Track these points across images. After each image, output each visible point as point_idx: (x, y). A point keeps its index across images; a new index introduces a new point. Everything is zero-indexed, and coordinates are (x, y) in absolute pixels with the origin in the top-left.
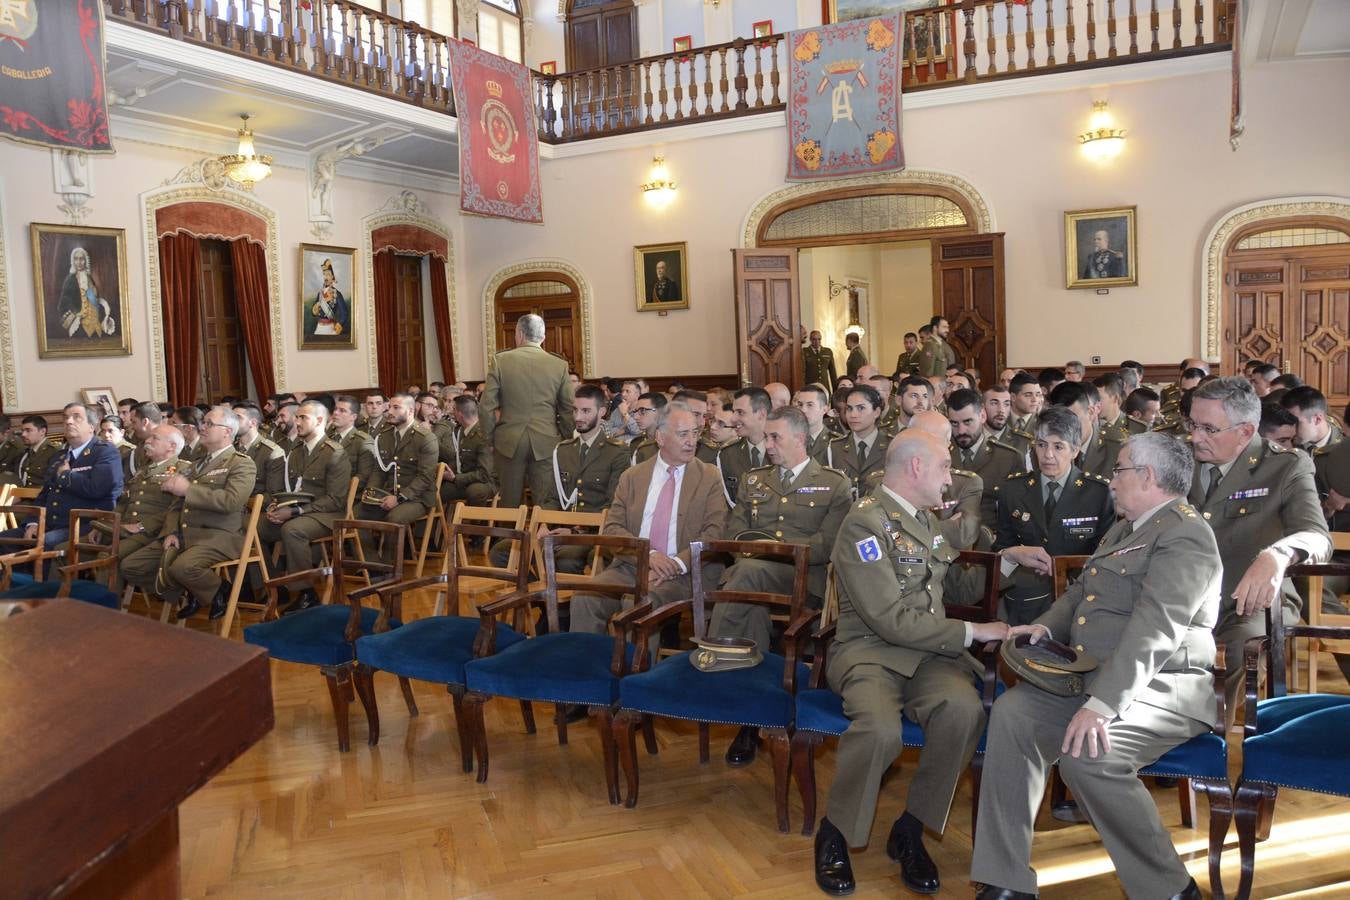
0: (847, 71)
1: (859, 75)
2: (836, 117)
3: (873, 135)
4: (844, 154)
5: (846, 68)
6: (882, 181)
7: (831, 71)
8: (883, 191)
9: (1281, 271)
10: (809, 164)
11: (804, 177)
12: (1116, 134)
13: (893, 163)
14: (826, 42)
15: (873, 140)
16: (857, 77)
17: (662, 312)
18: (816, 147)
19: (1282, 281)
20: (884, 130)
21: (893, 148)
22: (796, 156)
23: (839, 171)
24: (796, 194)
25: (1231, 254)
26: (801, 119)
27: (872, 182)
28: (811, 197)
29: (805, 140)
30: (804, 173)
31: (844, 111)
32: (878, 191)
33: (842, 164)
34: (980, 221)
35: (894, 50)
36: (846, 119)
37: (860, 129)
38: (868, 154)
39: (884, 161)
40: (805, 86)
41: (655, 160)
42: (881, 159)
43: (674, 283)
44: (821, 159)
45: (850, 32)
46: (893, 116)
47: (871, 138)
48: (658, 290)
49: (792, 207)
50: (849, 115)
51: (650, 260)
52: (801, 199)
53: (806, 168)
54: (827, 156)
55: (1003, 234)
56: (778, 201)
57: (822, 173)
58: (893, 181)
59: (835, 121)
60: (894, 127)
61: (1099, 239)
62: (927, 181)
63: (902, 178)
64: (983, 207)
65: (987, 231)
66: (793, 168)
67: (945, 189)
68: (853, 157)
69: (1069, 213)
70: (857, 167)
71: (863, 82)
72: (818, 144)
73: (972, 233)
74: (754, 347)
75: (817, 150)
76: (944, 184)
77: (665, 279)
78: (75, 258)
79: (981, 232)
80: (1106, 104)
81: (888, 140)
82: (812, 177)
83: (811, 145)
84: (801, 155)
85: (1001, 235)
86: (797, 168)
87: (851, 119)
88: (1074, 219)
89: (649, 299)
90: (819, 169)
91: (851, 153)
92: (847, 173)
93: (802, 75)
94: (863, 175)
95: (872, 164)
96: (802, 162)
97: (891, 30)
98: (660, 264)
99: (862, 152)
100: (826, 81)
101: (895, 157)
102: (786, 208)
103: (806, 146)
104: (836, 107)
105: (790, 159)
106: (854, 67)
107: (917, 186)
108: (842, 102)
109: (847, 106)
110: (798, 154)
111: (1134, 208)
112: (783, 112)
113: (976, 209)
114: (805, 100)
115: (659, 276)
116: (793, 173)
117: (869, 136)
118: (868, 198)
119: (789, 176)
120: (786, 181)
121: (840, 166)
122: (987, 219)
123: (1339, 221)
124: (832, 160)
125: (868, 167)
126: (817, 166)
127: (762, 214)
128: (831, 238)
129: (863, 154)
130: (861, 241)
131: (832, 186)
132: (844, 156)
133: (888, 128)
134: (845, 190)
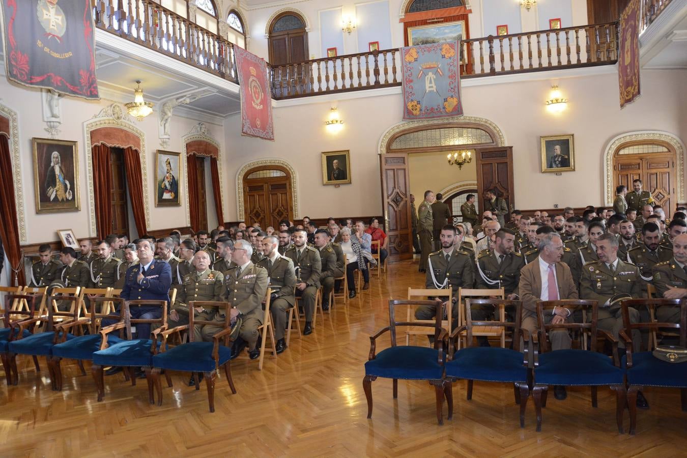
0: (432, 68)
1: (439, 70)
2: (428, 90)
5: (432, 66)
6: (451, 121)
7: (424, 67)
8: (451, 126)
9: (639, 164)
10: (414, 112)
11: (411, 119)
12: (563, 101)
13: (457, 112)
14: (421, 54)
16: (437, 70)
17: (337, 186)
18: (418, 104)
19: (639, 168)
20: (452, 97)
21: (457, 105)
22: (407, 108)
23: (430, 116)
24: (407, 127)
25: (616, 156)
26: (410, 90)
27: (446, 121)
28: (414, 128)
29: (412, 101)
30: (412, 117)
31: (432, 87)
32: (448, 126)
34: (499, 141)
35: (456, 58)
36: (433, 90)
37: (440, 96)
38: (444, 108)
39: (453, 111)
40: (411, 74)
41: (332, 109)
42: (451, 110)
43: (343, 171)
44: (421, 110)
45: (433, 49)
46: (456, 90)
47: (446, 100)
48: (334, 174)
49: (404, 133)
50: (434, 89)
51: (330, 159)
52: (409, 129)
53: (413, 114)
54: (423, 108)
56: (397, 130)
57: (421, 116)
58: (456, 121)
59: (427, 91)
60: (457, 95)
61: (556, 150)
62: (473, 121)
63: (461, 120)
64: (501, 134)
65: (503, 145)
66: (406, 114)
67: (482, 125)
68: (437, 109)
69: (542, 137)
70: (439, 114)
71: (441, 73)
72: (419, 103)
73: (495, 147)
74: (391, 203)
75: (418, 106)
76: (482, 123)
77: (338, 169)
78: (54, 157)
79: (500, 146)
80: (557, 87)
81: (454, 102)
82: (416, 119)
83: (415, 103)
84: (410, 108)
85: (511, 148)
86: (408, 114)
87: (435, 91)
88: (544, 140)
89: (329, 179)
90: (420, 115)
91: (435, 107)
92: (433, 117)
93: (409, 69)
94: (440, 118)
95: (446, 113)
96: (410, 111)
97: (454, 49)
98: (335, 161)
100: (422, 72)
101: (458, 110)
102: (402, 133)
103: (413, 103)
104: (427, 85)
105: (404, 110)
106: (436, 66)
107: (468, 124)
108: (431, 82)
109: (433, 84)
110: (409, 107)
111: (573, 135)
112: (400, 87)
113: (497, 135)
114: (411, 81)
115: (335, 167)
116: (406, 117)
117: (444, 99)
118: (443, 129)
119: (404, 118)
120: (403, 121)
121: (430, 113)
122: (503, 139)
123: (663, 142)
124: (426, 111)
125: (444, 114)
126: (418, 113)
127: (389, 136)
128: (425, 149)
129: (441, 108)
130: (440, 150)
131: (426, 123)
132: (432, 109)
133: (454, 96)
134: (432, 125)
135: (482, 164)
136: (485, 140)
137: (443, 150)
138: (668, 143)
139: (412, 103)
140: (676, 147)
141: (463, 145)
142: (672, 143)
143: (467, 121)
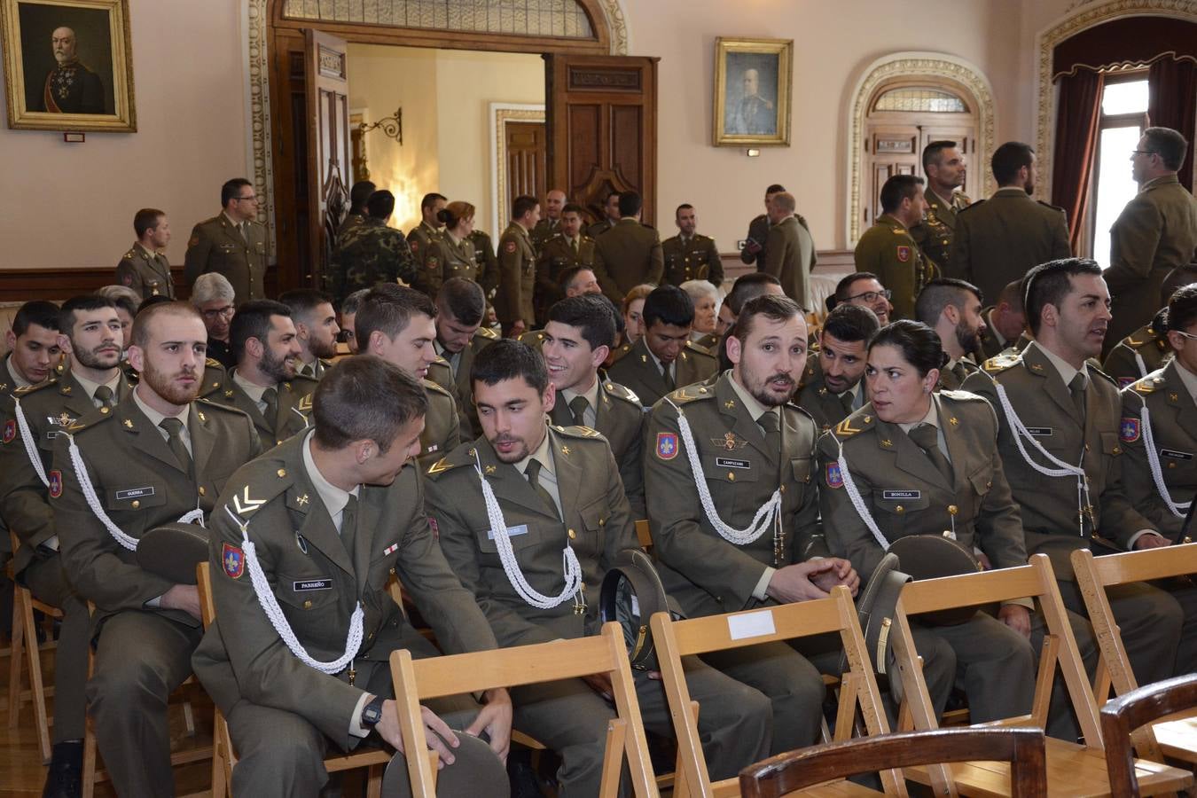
9: (914, 140)
19: (914, 151)
25: (871, 114)
34: (613, 35)
43: (94, 75)
48: (56, 86)
55: (659, 59)
61: (750, 80)
64: (619, 15)
65: (623, 52)
73: (601, 53)
77: (72, 64)
79: (614, 52)
85: (653, 62)
113: (609, 17)
115: (59, 57)
122: (623, 33)
123: (958, 85)
128: (401, 32)
130: (446, 43)
135: (571, 105)
136: (575, 26)
137: (459, 45)
138: (966, 90)
140: (981, 102)
141: (514, 35)
142: (975, 91)
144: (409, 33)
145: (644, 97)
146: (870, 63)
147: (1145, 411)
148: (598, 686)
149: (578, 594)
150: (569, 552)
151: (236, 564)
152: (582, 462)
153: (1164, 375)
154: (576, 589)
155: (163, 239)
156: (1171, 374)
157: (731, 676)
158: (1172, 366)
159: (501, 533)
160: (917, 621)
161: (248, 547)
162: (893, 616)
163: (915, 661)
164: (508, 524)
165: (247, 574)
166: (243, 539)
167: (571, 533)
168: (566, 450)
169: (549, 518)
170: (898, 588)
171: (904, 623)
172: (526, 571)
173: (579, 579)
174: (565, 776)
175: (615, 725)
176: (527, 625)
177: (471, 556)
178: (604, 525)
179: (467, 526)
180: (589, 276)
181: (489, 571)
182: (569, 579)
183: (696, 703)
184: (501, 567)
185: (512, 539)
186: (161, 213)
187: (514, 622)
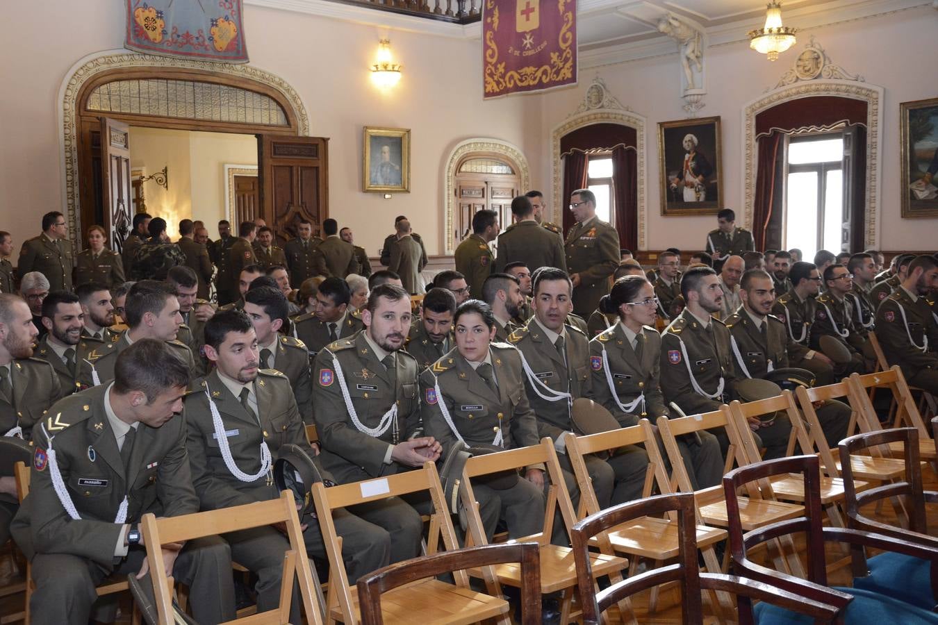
3: (216, 21)
4: (188, 33)
6: (217, 69)
8: (216, 80)
9: (483, 190)
10: (151, 34)
11: (143, 47)
12: (396, 68)
13: (233, 54)
15: (216, 25)
18: (158, 17)
19: (483, 196)
20: (227, 19)
21: (235, 39)
22: (135, 21)
23: (180, 50)
24: (126, 65)
25: (458, 174)
27: (207, 68)
28: (141, 70)
29: (145, 6)
30: (146, 43)
32: (212, 79)
33: (185, 44)
34: (300, 124)
37: (204, 12)
38: (211, 39)
39: (227, 50)
42: (224, 48)
44: (164, 33)
46: (235, 6)
47: (214, 23)
49: (120, 76)
52: (131, 71)
53: (147, 38)
54: (170, 31)
55: (329, 139)
56: (104, 68)
58: (226, 71)
60: (236, 17)
61: (385, 153)
62: (256, 78)
63: (237, 70)
64: (303, 112)
65: (307, 134)
66: (132, 35)
67: (272, 88)
68: (197, 38)
70: (201, 50)
72: (160, 14)
73: (293, 134)
75: (159, 22)
76: (272, 84)
79: (301, 134)
80: (388, 42)
81: (230, 30)
82: (155, 49)
83: (153, 14)
84: (142, 22)
85: (325, 141)
86: (137, 35)
90: (161, 42)
91: (195, 34)
92: (190, 54)
95: (215, 50)
96: (142, 29)
99: (206, 35)
101: (238, 50)
102: (114, 77)
103: (147, 13)
105: (129, 23)
107: (247, 81)
110: (138, 20)
113: (297, 113)
116: (132, 41)
117: (212, 21)
118: (201, 84)
119: (128, 42)
120: (125, 48)
121: (183, 44)
122: (306, 123)
123: (508, 158)
124: (175, 36)
125: (211, 52)
126: (159, 38)
127: (85, 78)
128: (163, 120)
129: (206, 38)
130: (193, 127)
131: (168, 64)
132: (188, 35)
133: (230, 17)
134: (180, 71)
135: (274, 166)
136: (276, 118)
137: (201, 128)
138: (513, 162)
139: (147, 11)
140: (520, 167)
141: (238, 123)
142: (517, 162)
143: (248, 76)
144: (169, 121)
145: (320, 162)
146: (456, 144)
147: (604, 352)
148: (280, 529)
149: (269, 472)
150: (264, 446)
151: (42, 461)
152: (272, 390)
153: (614, 330)
154: (268, 469)
155: (8, 250)
156: (618, 329)
157: (364, 519)
158: (619, 325)
159: (221, 435)
160: (475, 481)
161: (51, 453)
162: (461, 478)
163: (474, 505)
164: (227, 429)
165: (48, 469)
166: (48, 447)
167: (265, 433)
168: (262, 383)
169: (253, 425)
170: (464, 462)
171: (468, 482)
172: (236, 459)
173: (270, 463)
174: (260, 588)
175: (289, 555)
176: (238, 493)
177: (202, 449)
178: (286, 429)
179: (201, 431)
180: (284, 273)
181: (213, 459)
182: (264, 463)
183: (340, 538)
184: (221, 456)
185: (229, 439)
186: (7, 234)
187: (229, 491)
